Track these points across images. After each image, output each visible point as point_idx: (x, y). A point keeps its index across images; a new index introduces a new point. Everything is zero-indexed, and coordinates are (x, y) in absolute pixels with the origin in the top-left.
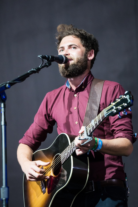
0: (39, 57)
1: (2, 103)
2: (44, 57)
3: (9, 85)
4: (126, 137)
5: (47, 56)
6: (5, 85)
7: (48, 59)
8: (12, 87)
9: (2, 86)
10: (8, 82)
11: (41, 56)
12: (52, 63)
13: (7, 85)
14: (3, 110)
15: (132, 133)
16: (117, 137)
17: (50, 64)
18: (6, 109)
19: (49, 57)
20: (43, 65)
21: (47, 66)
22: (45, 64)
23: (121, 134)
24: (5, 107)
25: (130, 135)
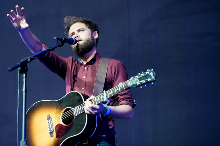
0: (54, 39)
1: (24, 74)
2: (58, 39)
3: (30, 60)
4: (128, 104)
5: (61, 38)
6: (27, 60)
7: (61, 40)
8: (33, 61)
9: (25, 60)
10: (29, 57)
11: (56, 37)
12: (64, 43)
13: (29, 60)
14: (24, 79)
15: (132, 101)
16: (121, 104)
17: (63, 45)
18: (27, 78)
19: (62, 39)
20: (57, 45)
21: (60, 46)
22: (59, 44)
23: (124, 102)
24: (26, 77)
25: (131, 102)
